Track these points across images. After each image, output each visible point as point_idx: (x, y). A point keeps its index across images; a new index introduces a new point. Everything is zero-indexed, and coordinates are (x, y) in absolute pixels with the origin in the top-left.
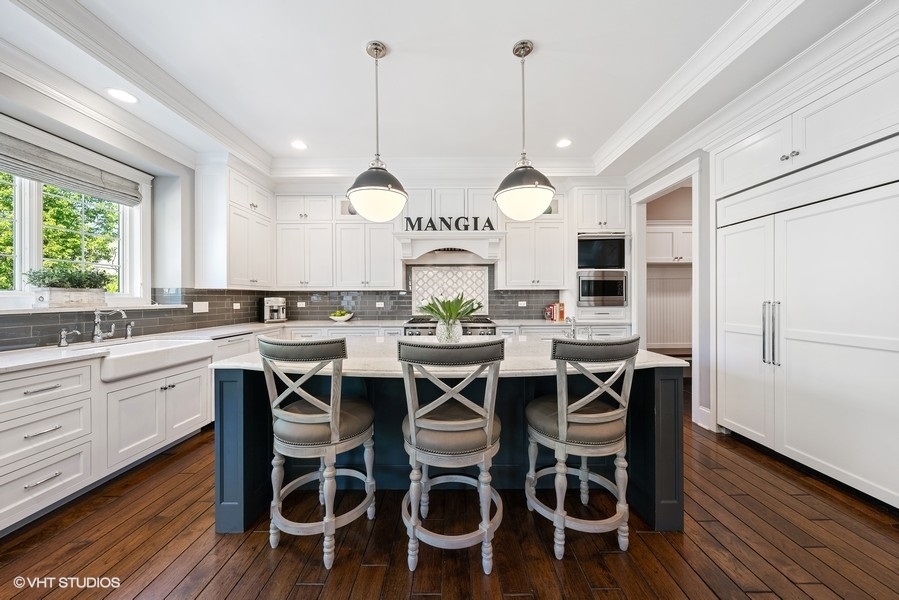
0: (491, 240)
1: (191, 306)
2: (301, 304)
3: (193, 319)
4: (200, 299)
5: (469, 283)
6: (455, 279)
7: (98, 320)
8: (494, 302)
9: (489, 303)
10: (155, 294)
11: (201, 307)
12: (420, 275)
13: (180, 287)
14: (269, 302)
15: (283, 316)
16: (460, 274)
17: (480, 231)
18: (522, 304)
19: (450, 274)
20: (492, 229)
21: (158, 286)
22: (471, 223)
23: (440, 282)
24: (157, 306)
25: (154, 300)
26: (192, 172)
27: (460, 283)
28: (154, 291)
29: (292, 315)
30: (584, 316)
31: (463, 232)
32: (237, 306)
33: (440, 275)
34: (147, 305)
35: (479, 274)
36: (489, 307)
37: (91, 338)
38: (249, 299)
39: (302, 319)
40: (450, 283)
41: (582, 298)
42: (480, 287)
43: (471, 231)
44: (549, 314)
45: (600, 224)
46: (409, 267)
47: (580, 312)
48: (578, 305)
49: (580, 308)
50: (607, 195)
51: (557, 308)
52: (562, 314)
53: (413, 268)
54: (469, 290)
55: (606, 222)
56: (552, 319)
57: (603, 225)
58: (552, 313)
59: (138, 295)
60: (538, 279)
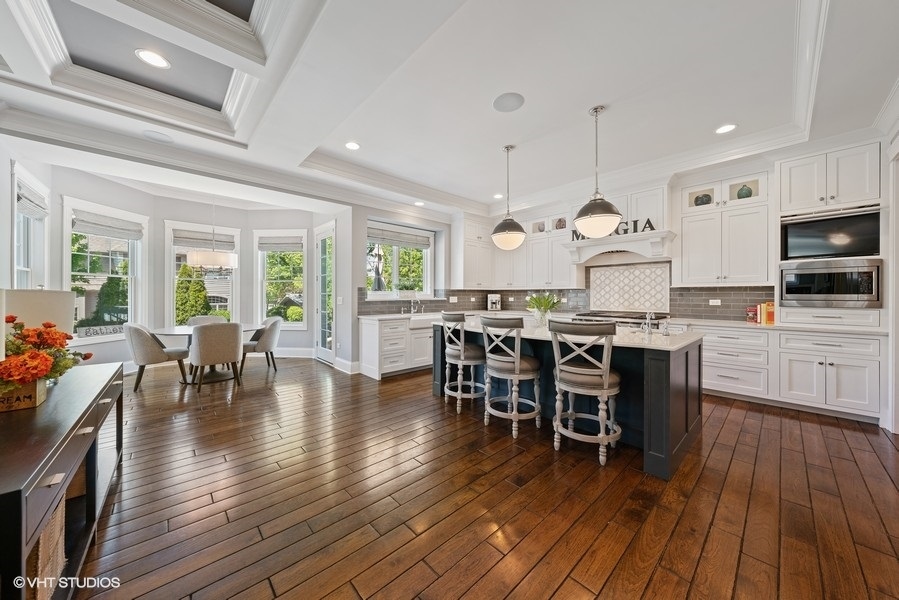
0: (651, 240)
1: (448, 299)
2: (511, 299)
4: (453, 295)
5: (648, 280)
6: (632, 277)
7: (412, 304)
8: (676, 300)
9: (671, 300)
10: (435, 292)
11: (454, 299)
12: (598, 275)
13: (443, 288)
14: (492, 298)
15: (499, 307)
16: (637, 273)
17: (639, 233)
18: (715, 302)
19: (626, 273)
20: (652, 229)
21: (437, 288)
22: (631, 226)
23: (617, 281)
24: (436, 299)
25: (435, 295)
26: (449, 226)
27: (637, 281)
28: (435, 291)
29: (505, 307)
30: (790, 318)
31: (623, 236)
32: (473, 299)
33: (617, 274)
34: (432, 298)
35: (659, 272)
36: (670, 305)
37: (410, 312)
38: (480, 296)
40: (626, 281)
41: (786, 296)
42: (660, 284)
43: (631, 234)
44: (751, 315)
45: (822, 199)
46: (588, 269)
47: (783, 314)
48: (781, 305)
49: (784, 309)
50: (838, 159)
51: (762, 309)
52: (771, 316)
53: (591, 270)
54: (648, 288)
55: (834, 194)
56: (756, 321)
57: (829, 200)
58: (756, 315)
59: (429, 293)
60: (724, 274)
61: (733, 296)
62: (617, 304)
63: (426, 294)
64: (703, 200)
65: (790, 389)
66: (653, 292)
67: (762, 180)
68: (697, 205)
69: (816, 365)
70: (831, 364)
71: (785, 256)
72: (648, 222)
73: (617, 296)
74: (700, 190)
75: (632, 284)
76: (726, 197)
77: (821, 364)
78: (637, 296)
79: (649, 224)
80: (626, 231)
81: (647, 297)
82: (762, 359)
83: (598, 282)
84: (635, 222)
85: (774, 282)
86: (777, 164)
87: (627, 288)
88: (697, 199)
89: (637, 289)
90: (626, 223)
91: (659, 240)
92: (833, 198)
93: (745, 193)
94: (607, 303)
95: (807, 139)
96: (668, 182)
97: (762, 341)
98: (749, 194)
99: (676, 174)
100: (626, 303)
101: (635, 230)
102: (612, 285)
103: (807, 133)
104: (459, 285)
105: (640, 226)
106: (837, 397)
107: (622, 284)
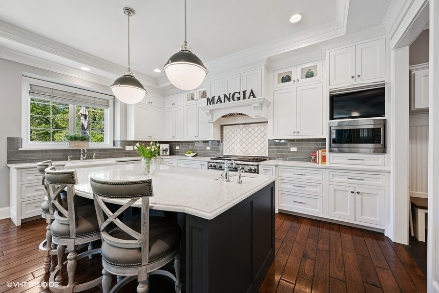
0: (254, 105)
1: (124, 147)
2: (177, 148)
3: (125, 153)
4: (129, 145)
5: (256, 134)
6: (247, 132)
7: (82, 152)
9: (269, 148)
10: (114, 143)
11: (129, 148)
12: (228, 131)
13: (120, 140)
14: (162, 146)
15: (168, 153)
16: (250, 129)
17: (247, 99)
18: (294, 149)
19: (244, 130)
20: (254, 97)
21: (115, 140)
22: (242, 95)
23: (239, 135)
24: (115, 148)
25: (114, 145)
27: (250, 135)
28: (114, 141)
29: (172, 153)
31: (237, 102)
33: (239, 130)
34: (112, 147)
36: (269, 151)
37: (79, 159)
39: (178, 155)
41: (333, 145)
42: (263, 137)
43: (242, 100)
44: (313, 158)
45: (353, 77)
46: (222, 127)
47: (331, 158)
48: (330, 151)
49: (332, 154)
50: (362, 50)
51: (319, 153)
52: (324, 159)
53: (224, 127)
54: (256, 140)
55: (360, 74)
56: (316, 162)
57: (357, 78)
58: (316, 157)
59: (109, 143)
60: (298, 130)
61: (303, 144)
62: (238, 151)
63: (107, 144)
64: (286, 79)
65: (335, 210)
66: (259, 143)
67: (319, 64)
68: (282, 82)
69: (349, 193)
70: (358, 193)
71: (332, 118)
72: (252, 92)
73: (238, 145)
74: (284, 72)
75: (247, 137)
76: (299, 77)
77: (352, 192)
78: (250, 145)
79: (252, 94)
80: (239, 98)
81: (256, 146)
82: (318, 189)
83: (228, 135)
84: (244, 92)
85: (326, 136)
86: (327, 52)
87: (244, 140)
88: (283, 78)
89: (250, 140)
90: (239, 93)
91: (258, 105)
92: (359, 76)
93: (310, 75)
94: (233, 150)
95: (344, 34)
96: (264, 63)
97: (319, 177)
98: (312, 75)
99: (268, 58)
100: (244, 150)
101: (244, 98)
102: (236, 138)
103: (344, 29)
104: (132, 138)
105: (247, 95)
106: (362, 215)
107: (241, 137)
